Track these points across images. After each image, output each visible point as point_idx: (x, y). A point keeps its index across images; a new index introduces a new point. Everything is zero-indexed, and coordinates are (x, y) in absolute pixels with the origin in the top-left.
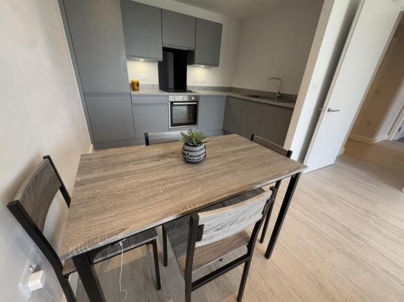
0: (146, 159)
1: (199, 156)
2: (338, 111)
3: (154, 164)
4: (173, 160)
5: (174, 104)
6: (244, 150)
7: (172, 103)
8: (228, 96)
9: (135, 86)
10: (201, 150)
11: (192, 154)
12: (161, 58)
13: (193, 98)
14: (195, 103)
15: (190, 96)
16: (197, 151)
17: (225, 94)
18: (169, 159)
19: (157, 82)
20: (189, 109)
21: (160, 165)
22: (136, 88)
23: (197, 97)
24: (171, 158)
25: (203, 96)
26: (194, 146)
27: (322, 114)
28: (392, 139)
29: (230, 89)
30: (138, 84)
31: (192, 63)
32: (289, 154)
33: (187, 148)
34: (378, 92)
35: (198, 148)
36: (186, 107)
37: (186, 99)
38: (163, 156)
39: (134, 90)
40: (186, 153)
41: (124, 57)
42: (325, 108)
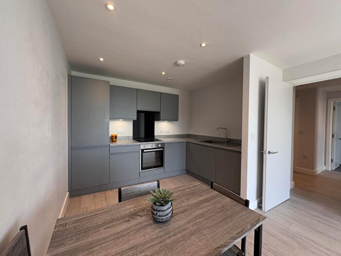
0: (118, 219)
1: (167, 215)
2: (277, 152)
3: (125, 226)
4: (143, 218)
5: (145, 151)
6: (207, 200)
7: (143, 150)
8: (187, 142)
9: (114, 139)
10: (169, 208)
11: (160, 213)
12: (135, 118)
13: (160, 146)
14: (162, 149)
15: (158, 144)
16: (164, 211)
17: (185, 140)
18: (139, 218)
19: (131, 134)
20: (156, 155)
21: (130, 227)
22: (114, 140)
23: (163, 144)
24: (141, 216)
25: (167, 143)
26: (162, 205)
27: (264, 155)
28: (330, 170)
29: (189, 136)
30: (116, 137)
31: (159, 120)
32: (247, 203)
33: (156, 207)
34: (302, 133)
35: (165, 208)
36: (154, 152)
37: (154, 146)
38: (133, 215)
39: (113, 141)
40: (155, 212)
41: (108, 119)
42: (266, 151)
